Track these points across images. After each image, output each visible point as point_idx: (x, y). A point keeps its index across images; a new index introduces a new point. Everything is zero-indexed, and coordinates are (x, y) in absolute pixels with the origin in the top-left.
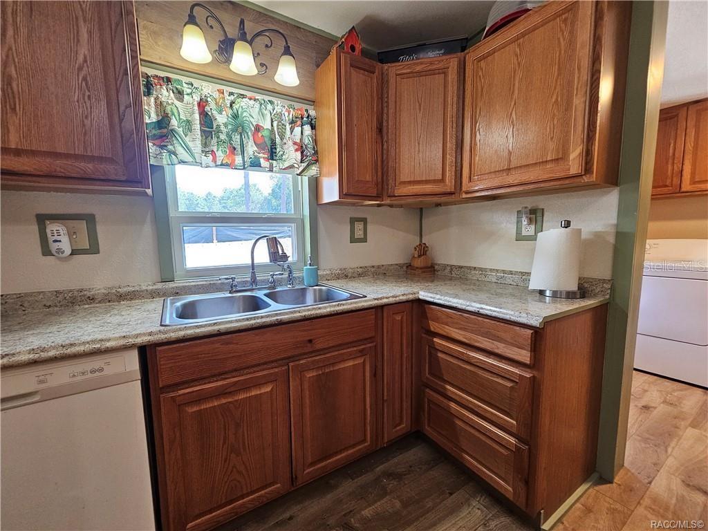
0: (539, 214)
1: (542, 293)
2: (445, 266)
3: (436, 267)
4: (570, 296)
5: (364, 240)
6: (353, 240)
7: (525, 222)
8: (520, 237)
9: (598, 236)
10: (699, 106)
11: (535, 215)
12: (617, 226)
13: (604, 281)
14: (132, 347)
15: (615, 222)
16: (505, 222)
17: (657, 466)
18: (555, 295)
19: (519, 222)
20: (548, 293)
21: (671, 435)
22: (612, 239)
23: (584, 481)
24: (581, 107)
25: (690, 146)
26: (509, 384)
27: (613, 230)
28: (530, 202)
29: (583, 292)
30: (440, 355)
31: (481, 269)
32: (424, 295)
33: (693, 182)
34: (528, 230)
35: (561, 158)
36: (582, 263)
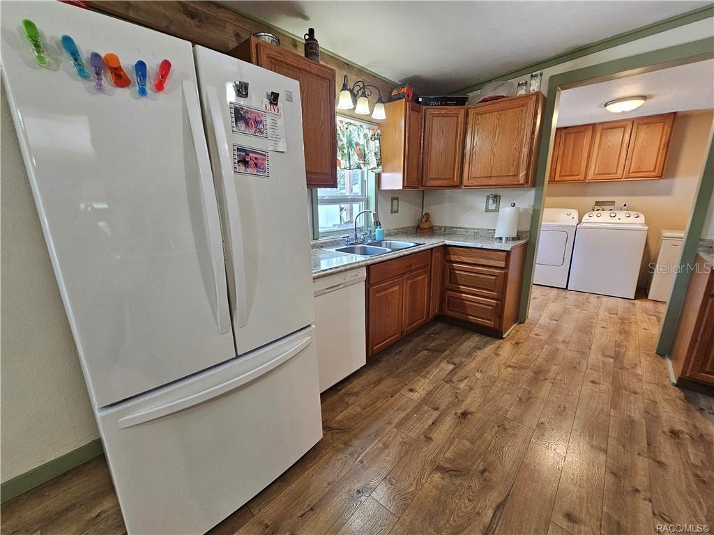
0: (498, 198)
1: (501, 238)
2: (441, 227)
3: (434, 228)
4: (514, 239)
5: (397, 212)
6: (392, 212)
7: (491, 201)
8: (487, 210)
9: (525, 210)
10: (566, 131)
11: (496, 198)
12: (534, 206)
13: (527, 232)
14: (363, 266)
15: (533, 204)
16: (479, 201)
17: (540, 316)
18: (507, 239)
19: (487, 202)
20: (504, 239)
21: (545, 306)
22: (531, 212)
23: (515, 323)
24: (526, 153)
25: (560, 155)
26: (494, 278)
27: (531, 208)
28: (494, 191)
29: (518, 238)
30: (457, 272)
31: (464, 228)
32: (448, 242)
33: (560, 176)
34: (492, 206)
35: (516, 175)
36: (519, 223)
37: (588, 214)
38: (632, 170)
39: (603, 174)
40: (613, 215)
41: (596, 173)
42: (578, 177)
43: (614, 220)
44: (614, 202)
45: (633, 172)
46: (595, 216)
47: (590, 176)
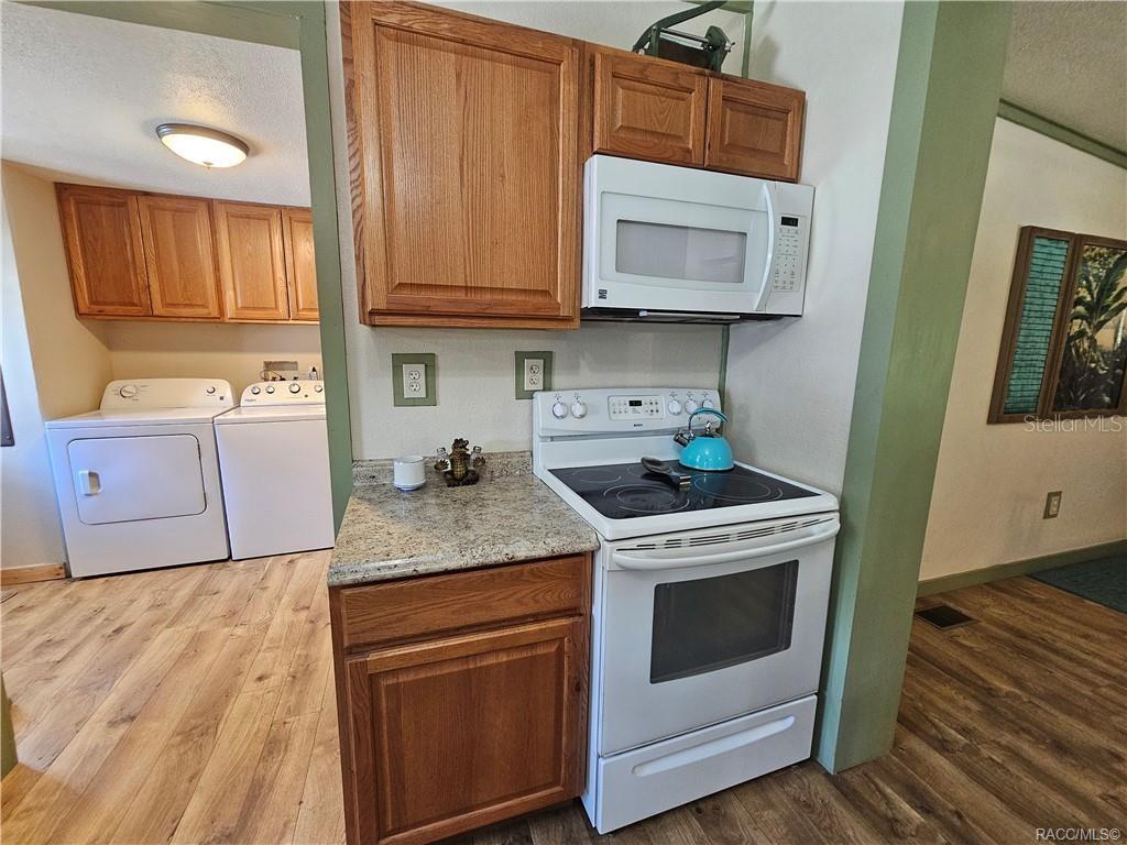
37: (250, 388)
38: (301, 307)
39: (254, 309)
40: (295, 389)
41: (240, 306)
42: (206, 311)
43: (299, 398)
44: (296, 363)
45: (303, 309)
46: (263, 393)
47: (230, 311)
